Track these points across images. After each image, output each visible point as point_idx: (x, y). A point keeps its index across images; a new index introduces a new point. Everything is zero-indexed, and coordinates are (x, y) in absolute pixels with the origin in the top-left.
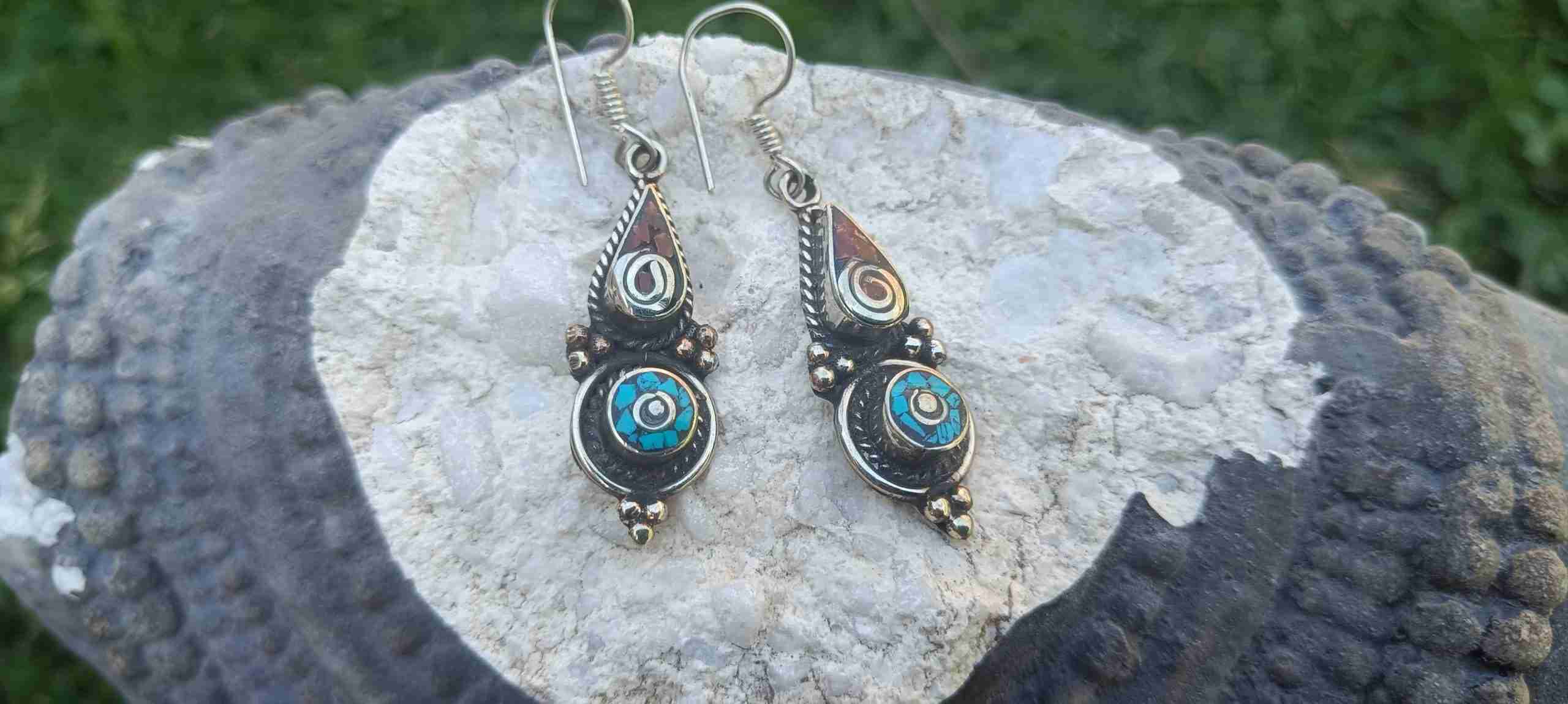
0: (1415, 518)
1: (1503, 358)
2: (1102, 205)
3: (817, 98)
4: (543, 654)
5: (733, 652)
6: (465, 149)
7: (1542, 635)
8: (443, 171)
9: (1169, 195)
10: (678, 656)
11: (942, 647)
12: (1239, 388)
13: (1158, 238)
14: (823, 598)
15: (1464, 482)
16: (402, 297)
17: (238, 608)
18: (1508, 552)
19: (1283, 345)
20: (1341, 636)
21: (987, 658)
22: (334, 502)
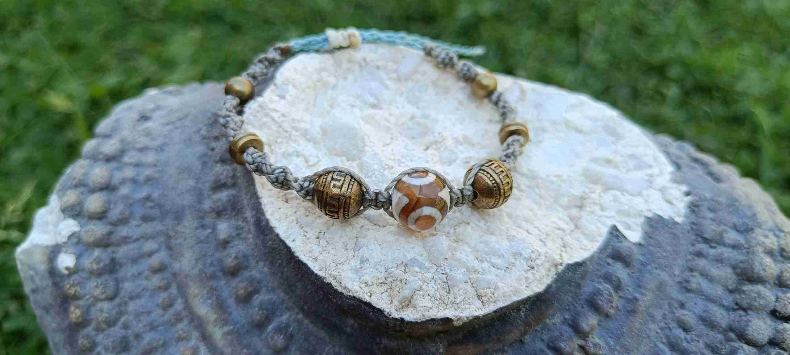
0: (734, 251)
2: (586, 123)
4: (336, 264)
5: (432, 267)
6: (318, 72)
9: (613, 120)
10: (405, 266)
11: (533, 268)
12: (651, 192)
14: (475, 250)
15: (754, 235)
17: (156, 281)
18: (778, 265)
19: (668, 177)
20: (710, 305)
21: (552, 284)
22: (226, 217)
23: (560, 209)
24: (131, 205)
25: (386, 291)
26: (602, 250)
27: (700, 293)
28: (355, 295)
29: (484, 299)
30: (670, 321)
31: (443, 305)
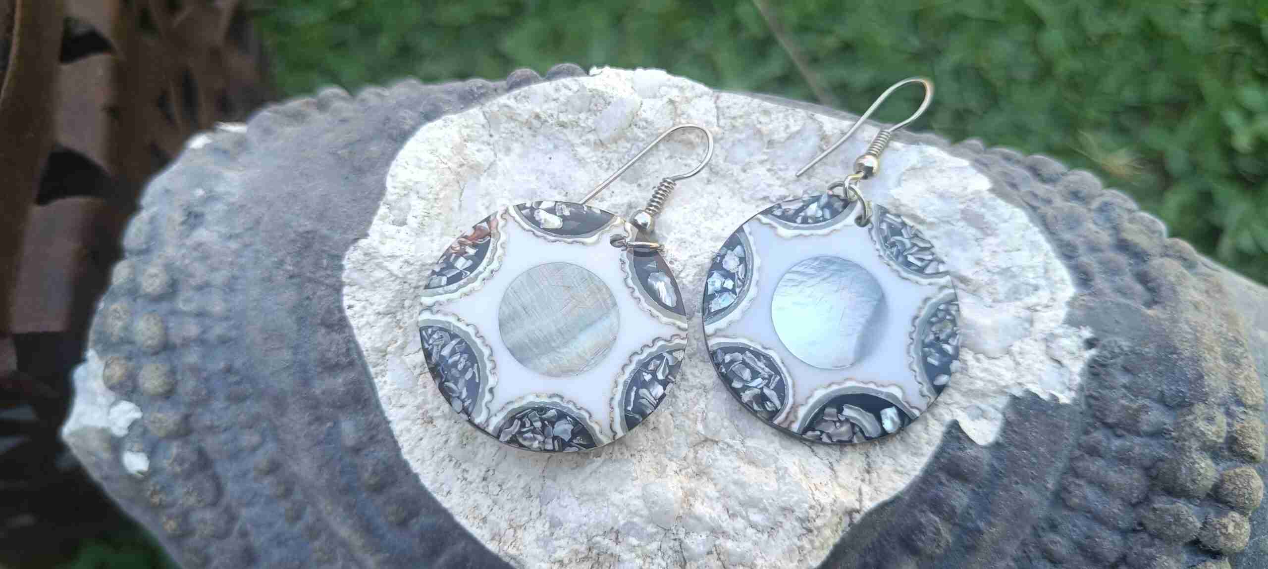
0: (1153, 442)
1: (1221, 326)
2: (932, 204)
3: (721, 117)
4: (515, 531)
5: (658, 533)
6: (458, 149)
7: (1243, 530)
8: (443, 166)
9: (981, 199)
10: (617, 535)
12: (1028, 344)
13: (972, 231)
14: (724, 494)
15: (1190, 417)
16: (412, 262)
17: (268, 485)
18: (1220, 468)
19: (1062, 313)
20: (1097, 527)
21: (843, 540)
22: (349, 412)
27: (1083, 509)
30: (1033, 550)
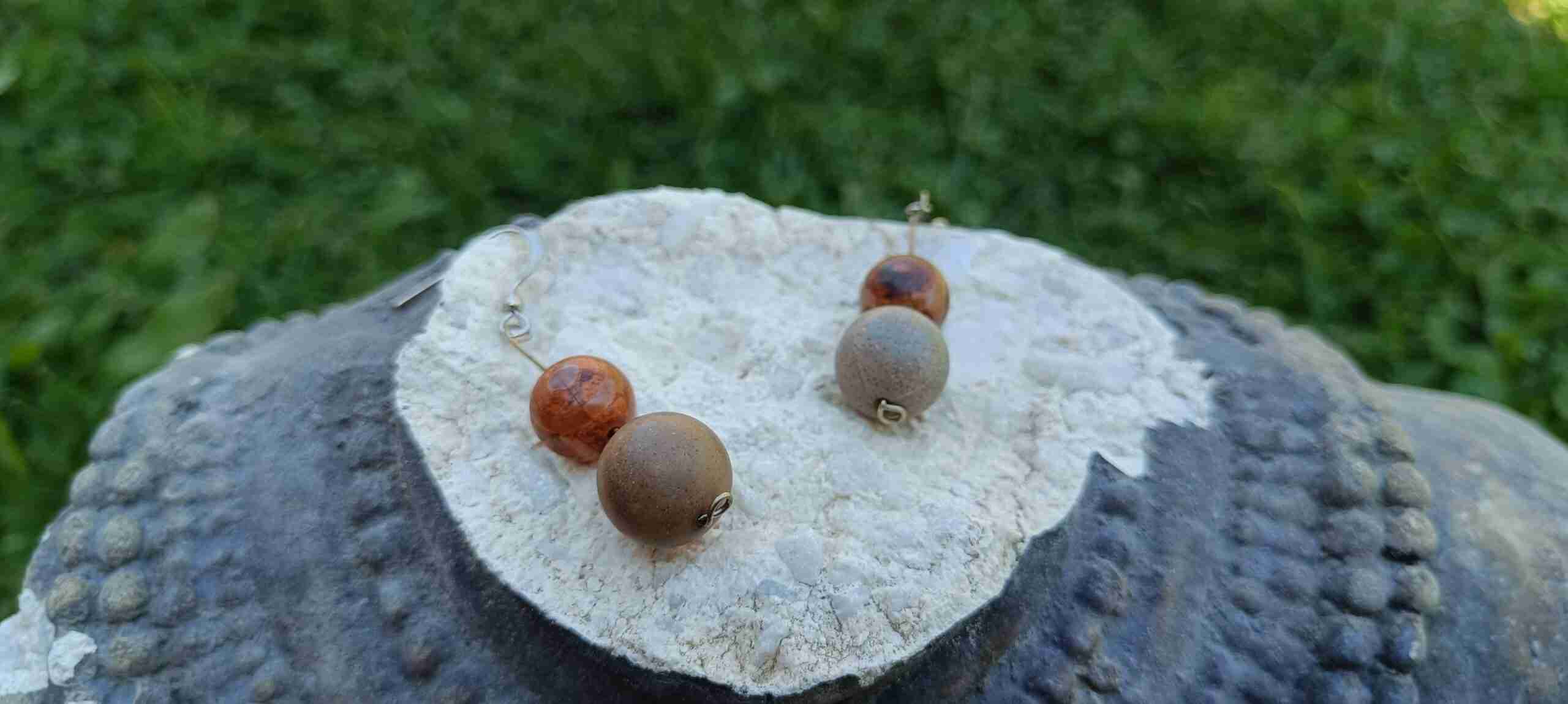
0: (1303, 459)
3: (783, 232)
4: (628, 620)
5: (801, 590)
10: (754, 599)
11: (976, 556)
12: (1147, 383)
13: (1057, 300)
14: (871, 544)
15: (1328, 425)
16: (475, 357)
19: (1169, 351)
20: (1281, 559)
21: (1014, 577)
22: (393, 569)
23: (999, 443)
24: (195, 581)
25: (729, 650)
26: (1086, 499)
27: (1259, 542)
28: (676, 668)
29: (905, 628)
30: (1221, 601)
31: (835, 653)
